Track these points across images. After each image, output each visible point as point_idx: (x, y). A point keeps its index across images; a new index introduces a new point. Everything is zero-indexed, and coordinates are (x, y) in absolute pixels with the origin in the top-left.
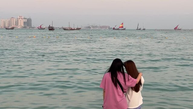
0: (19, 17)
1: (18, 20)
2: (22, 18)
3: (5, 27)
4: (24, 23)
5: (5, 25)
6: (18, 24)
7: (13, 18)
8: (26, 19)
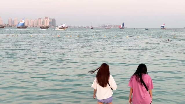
0: (45, 18)
1: (44, 21)
2: (47, 19)
3: (33, 26)
4: (50, 23)
5: (33, 24)
6: (44, 24)
7: (40, 18)
8: (51, 19)
